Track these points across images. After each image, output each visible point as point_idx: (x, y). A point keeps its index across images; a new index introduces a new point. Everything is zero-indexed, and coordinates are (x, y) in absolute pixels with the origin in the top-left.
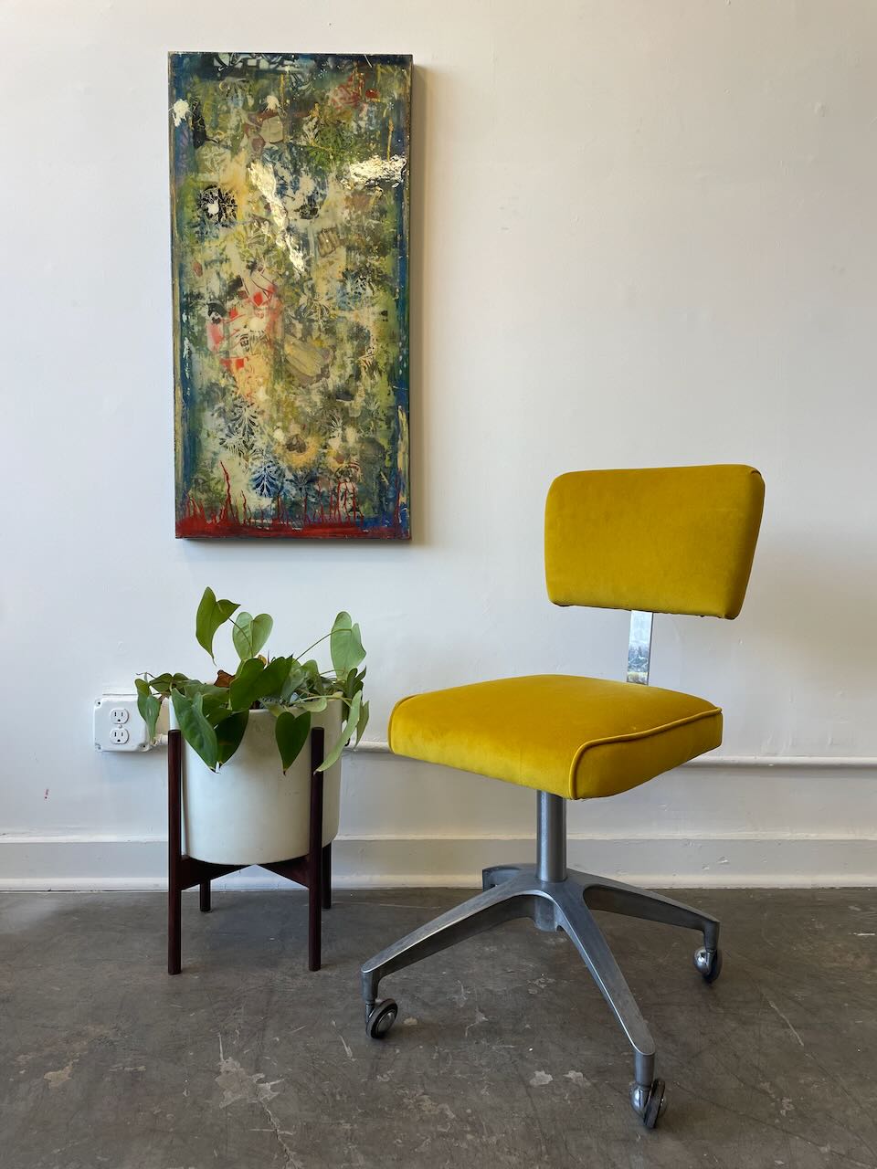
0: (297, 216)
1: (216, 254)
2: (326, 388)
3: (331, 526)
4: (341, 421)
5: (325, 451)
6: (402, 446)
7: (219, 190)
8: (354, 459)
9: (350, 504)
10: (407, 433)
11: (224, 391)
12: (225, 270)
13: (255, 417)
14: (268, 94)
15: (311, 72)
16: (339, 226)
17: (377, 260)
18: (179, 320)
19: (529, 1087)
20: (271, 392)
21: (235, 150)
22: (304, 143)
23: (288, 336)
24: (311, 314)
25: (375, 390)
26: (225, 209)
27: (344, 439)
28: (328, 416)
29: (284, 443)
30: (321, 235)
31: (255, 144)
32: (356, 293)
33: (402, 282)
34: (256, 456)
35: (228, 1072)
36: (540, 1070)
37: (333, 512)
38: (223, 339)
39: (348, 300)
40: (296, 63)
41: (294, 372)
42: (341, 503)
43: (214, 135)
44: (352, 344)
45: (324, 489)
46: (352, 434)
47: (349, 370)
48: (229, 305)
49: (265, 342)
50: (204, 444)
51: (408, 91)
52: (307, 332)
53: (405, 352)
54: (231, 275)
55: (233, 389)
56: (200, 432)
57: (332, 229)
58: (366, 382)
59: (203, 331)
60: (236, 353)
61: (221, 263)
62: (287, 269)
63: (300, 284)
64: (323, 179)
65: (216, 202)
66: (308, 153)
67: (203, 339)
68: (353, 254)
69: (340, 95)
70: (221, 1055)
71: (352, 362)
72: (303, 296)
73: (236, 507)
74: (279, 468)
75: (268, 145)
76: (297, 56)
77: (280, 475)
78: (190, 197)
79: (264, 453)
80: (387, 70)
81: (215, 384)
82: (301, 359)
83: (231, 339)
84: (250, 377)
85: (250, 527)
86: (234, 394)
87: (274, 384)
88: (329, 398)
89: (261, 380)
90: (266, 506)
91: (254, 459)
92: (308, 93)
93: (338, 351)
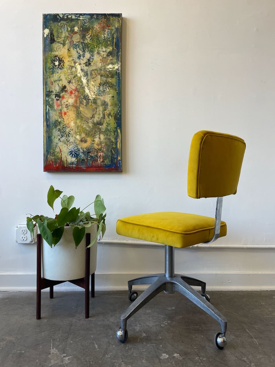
0: (84, 65)
1: (58, 78)
2: (94, 121)
3: (95, 167)
4: (99, 132)
5: (93, 142)
6: (119, 141)
7: (59, 57)
8: (103, 145)
9: (101, 160)
10: (120, 136)
11: (60, 123)
13: (70, 131)
14: (75, 26)
15: (89, 19)
16: (98, 69)
17: (111, 79)
18: (45, 99)
19: (160, 359)
20: (75, 123)
21: (64, 44)
22: (87, 42)
23: (81, 105)
24: (89, 97)
25: (110, 122)
26: (61, 63)
27: (100, 138)
28: (94, 131)
29: (80, 140)
31: (70, 42)
33: (119, 87)
34: (70, 144)
35: (53, 353)
36: (164, 353)
37: (96, 162)
38: (59, 106)
39: (101, 93)
40: (84, 16)
41: (83, 116)
42: (99, 160)
43: (57, 40)
44: (102, 107)
45: (93, 155)
46: (102, 137)
47: (101, 116)
48: (61, 95)
49: (74, 107)
50: (53, 140)
51: (120, 25)
52: (88, 103)
53: (120, 110)
54: (62, 85)
55: (63, 122)
56: (52, 136)
57: (96, 70)
58: (107, 119)
59: (53, 103)
60: (64, 110)
61: (59, 81)
62: (81, 83)
64: (93, 53)
65: (58, 61)
66: (88, 45)
67: (53, 106)
68: (102, 78)
70: (52, 347)
71: (102, 113)
72: (86, 91)
73: (64, 161)
74: (78, 148)
75: (75, 43)
76: (84, 14)
77: (78, 150)
78: (49, 60)
79: (73, 143)
80: (113, 18)
81: (57, 121)
82: (85, 112)
83: (62, 106)
84: (68, 118)
85: (68, 168)
86: (63, 124)
87: (76, 120)
88: (95, 125)
89: (72, 119)
90: (73, 161)
91: (70, 145)
92: (88, 26)
93: (98, 109)
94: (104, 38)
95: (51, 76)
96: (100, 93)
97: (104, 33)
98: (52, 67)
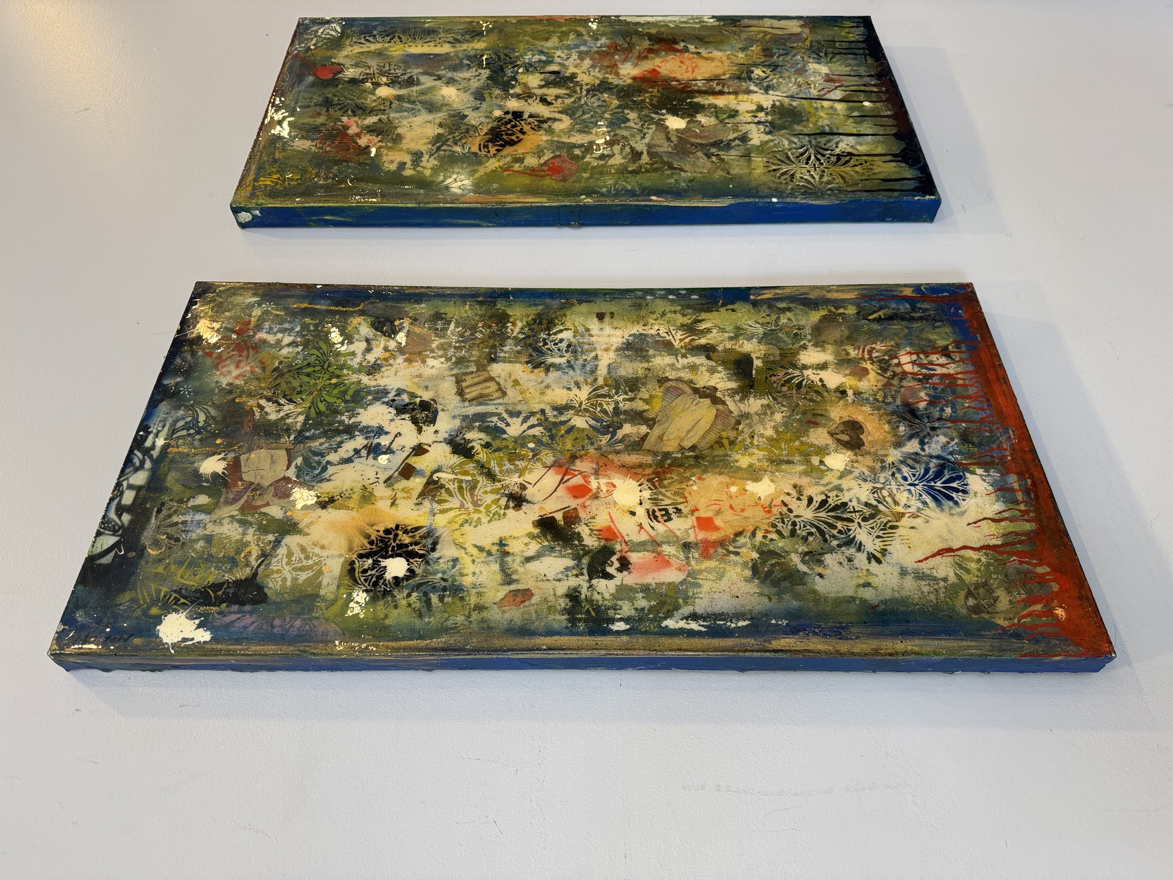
0: (429, 431)
1: (488, 563)
2: (733, 393)
3: (987, 383)
4: (790, 371)
5: (850, 392)
7: (361, 556)
8: (853, 353)
9: (938, 359)
11: (766, 554)
12: (522, 547)
14: (195, 472)
15: (178, 408)
16: (455, 372)
17: (514, 324)
18: (625, 638)
20: (755, 473)
21: (287, 528)
22: (301, 419)
23: (647, 445)
24: (605, 412)
25: (729, 328)
26: (401, 546)
27: (823, 366)
28: (785, 389)
29: (849, 453)
30: (468, 396)
31: (281, 496)
32: (567, 351)
34: (889, 499)
37: (960, 382)
38: (659, 554)
39: (580, 362)
40: (153, 429)
41: (713, 437)
42: (940, 370)
43: (248, 564)
44: (654, 356)
45: (923, 395)
46: (811, 356)
47: (700, 360)
48: (591, 542)
49: (661, 481)
50: (888, 595)
52: (637, 417)
53: (662, 294)
54: (532, 537)
55: (759, 538)
56: (863, 601)
57: (458, 381)
58: (716, 338)
59: (646, 589)
60: (686, 531)
61: (507, 553)
62: (523, 445)
63: (551, 428)
64: (369, 393)
65: (384, 563)
66: (319, 413)
67: (664, 590)
68: (502, 355)
69: (232, 368)
71: (684, 356)
72: (572, 422)
73: (1004, 535)
74: (902, 462)
75: (291, 473)
76: (144, 427)
77: (916, 461)
79: (879, 486)
81: (755, 569)
82: (688, 427)
83: (659, 539)
84: (731, 507)
85: (1037, 510)
86: (770, 536)
87: (739, 469)
88: (751, 387)
89: (733, 489)
90: (986, 484)
91: (896, 503)
92: (213, 412)
93: (667, 374)
94: (297, 346)
95: (473, 600)
96: (584, 366)
97: (271, 346)
98: (415, 594)
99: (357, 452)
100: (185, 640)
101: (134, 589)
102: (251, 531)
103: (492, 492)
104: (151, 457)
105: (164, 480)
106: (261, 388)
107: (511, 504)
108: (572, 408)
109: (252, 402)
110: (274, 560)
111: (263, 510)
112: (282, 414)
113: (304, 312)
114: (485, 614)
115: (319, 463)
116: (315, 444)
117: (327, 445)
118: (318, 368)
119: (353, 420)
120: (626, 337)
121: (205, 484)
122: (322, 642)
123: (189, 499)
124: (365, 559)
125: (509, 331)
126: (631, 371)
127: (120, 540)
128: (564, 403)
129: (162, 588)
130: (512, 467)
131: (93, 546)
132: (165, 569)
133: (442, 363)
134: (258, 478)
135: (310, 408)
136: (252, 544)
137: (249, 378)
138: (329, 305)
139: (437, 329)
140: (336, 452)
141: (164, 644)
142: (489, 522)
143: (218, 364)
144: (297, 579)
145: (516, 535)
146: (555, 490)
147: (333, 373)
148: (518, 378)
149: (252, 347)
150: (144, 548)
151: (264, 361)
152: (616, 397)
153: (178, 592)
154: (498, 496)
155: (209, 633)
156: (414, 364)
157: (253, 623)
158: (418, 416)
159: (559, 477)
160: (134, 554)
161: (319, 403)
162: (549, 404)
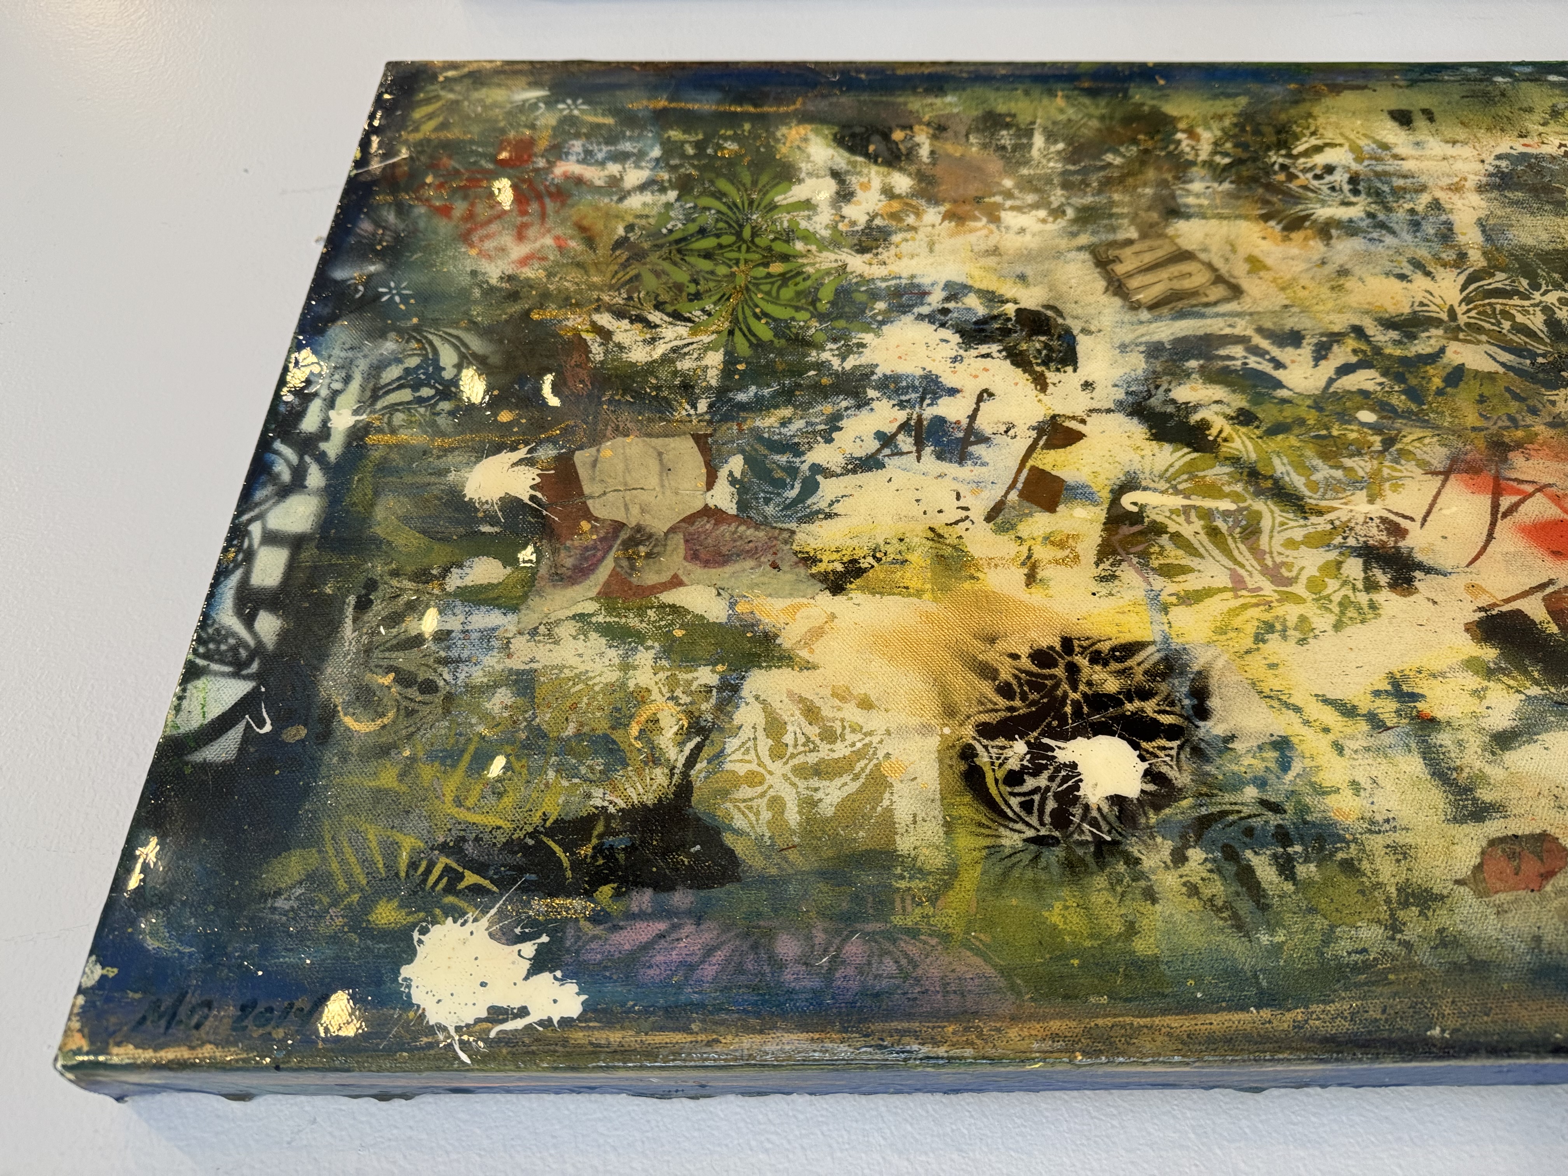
0: (1065, 383)
7: (986, 731)
12: (1469, 702)
15: (380, 335)
16: (1084, 239)
17: (1192, 135)
21: (748, 649)
22: (715, 359)
24: (1527, 332)
26: (1098, 702)
30: (1141, 297)
31: (710, 557)
32: (1355, 193)
40: (321, 388)
43: (655, 758)
57: (1102, 262)
61: (1430, 723)
63: (1401, 372)
64: (874, 295)
65: (1065, 752)
66: (758, 345)
68: (1191, 200)
69: (506, 240)
72: (1453, 358)
75: (723, 498)
94: (663, 190)
95: (1387, 873)
96: (1415, 224)
97: (597, 190)
98: (1196, 855)
99: (886, 440)
100: (497, 1014)
101: (314, 841)
102: (644, 658)
103: (1310, 541)
104: (321, 458)
105: (366, 519)
106: (592, 287)
107: (1383, 579)
108: (1437, 322)
109: (575, 321)
110: (732, 744)
111: (669, 597)
112: (660, 349)
113: (662, 119)
114: (1442, 918)
115: (792, 471)
116: (767, 422)
117: (799, 424)
118: (727, 239)
119: (851, 362)
120: (1490, 159)
121: (486, 529)
122: (950, 1017)
123: (446, 571)
124: (1001, 741)
125: (1188, 149)
126: (1545, 236)
127: (256, 690)
128: (1407, 310)
129: (399, 837)
130: (1339, 474)
131: (178, 709)
132: (402, 776)
133: (1044, 221)
134: (635, 510)
135: (731, 333)
136: (655, 695)
137: (557, 263)
138: (719, 103)
139: (1004, 148)
140: (829, 440)
141: (431, 1030)
142: (1338, 626)
143: (469, 232)
144: (814, 804)
145: (1436, 667)
146: (1490, 536)
147: (769, 249)
148: (1256, 252)
149: (550, 195)
150: (329, 715)
151: (585, 223)
152: (1537, 296)
153: (454, 848)
154: (1333, 555)
155: (572, 988)
156: (972, 224)
157: (709, 951)
158: (1024, 346)
159: (1484, 502)
160: (303, 732)
161: (752, 321)
162: (1367, 313)
